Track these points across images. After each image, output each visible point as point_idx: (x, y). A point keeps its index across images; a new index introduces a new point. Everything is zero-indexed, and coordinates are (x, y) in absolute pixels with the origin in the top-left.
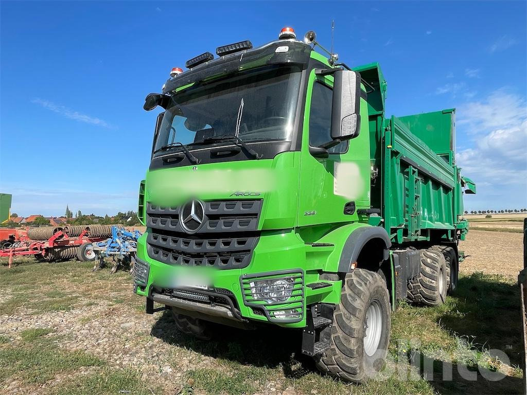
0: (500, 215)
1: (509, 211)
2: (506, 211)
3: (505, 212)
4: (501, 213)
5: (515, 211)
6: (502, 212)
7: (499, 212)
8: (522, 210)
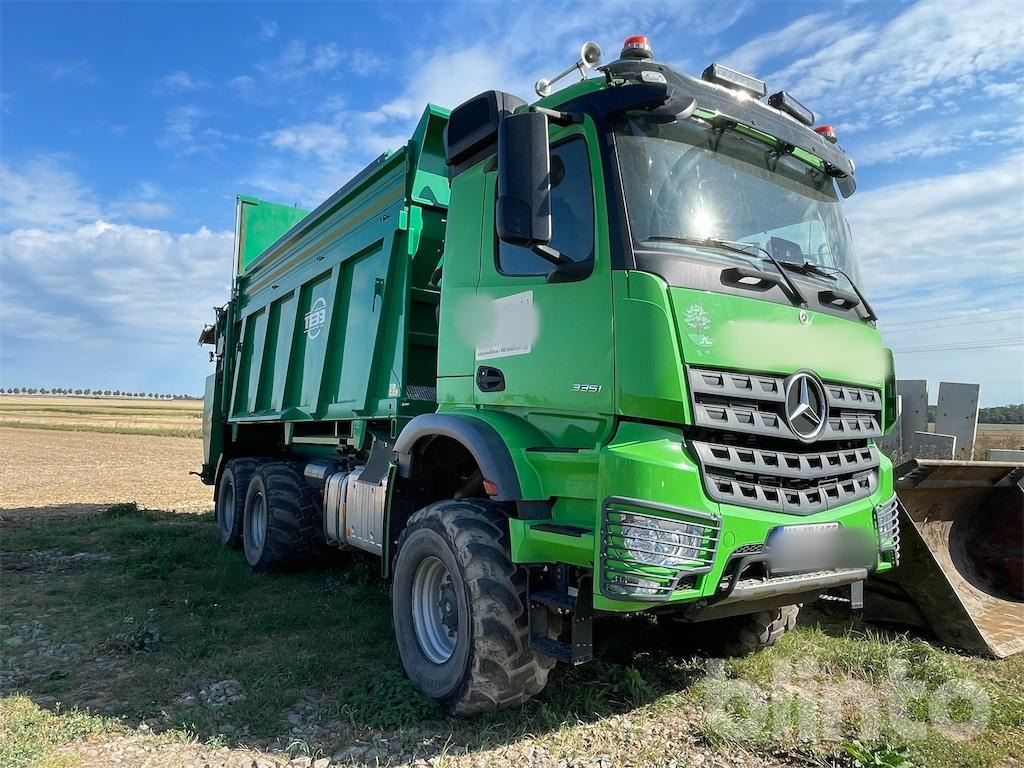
0: (13, 399)
1: (30, 391)
2: (24, 390)
3: (22, 393)
4: (13, 394)
5: (42, 391)
6: (16, 391)
7: (10, 391)
8: (54, 391)
